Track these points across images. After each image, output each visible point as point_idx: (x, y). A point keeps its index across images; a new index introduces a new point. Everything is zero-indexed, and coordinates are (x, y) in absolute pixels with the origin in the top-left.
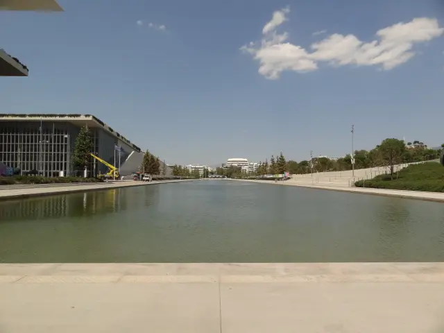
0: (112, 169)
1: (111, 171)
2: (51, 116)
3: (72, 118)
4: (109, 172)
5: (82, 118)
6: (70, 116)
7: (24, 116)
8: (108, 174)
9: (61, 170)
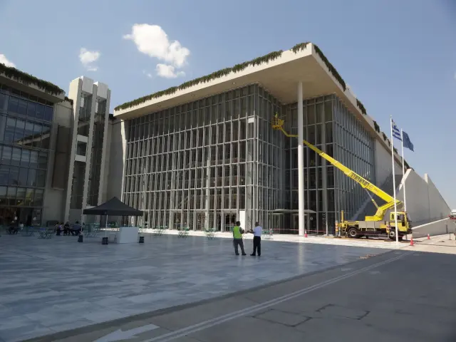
0: (382, 202)
1: (380, 210)
2: (218, 75)
3: (264, 66)
4: (372, 212)
5: (288, 56)
6: (258, 61)
7: (172, 90)
8: (370, 222)
9: (242, 207)
